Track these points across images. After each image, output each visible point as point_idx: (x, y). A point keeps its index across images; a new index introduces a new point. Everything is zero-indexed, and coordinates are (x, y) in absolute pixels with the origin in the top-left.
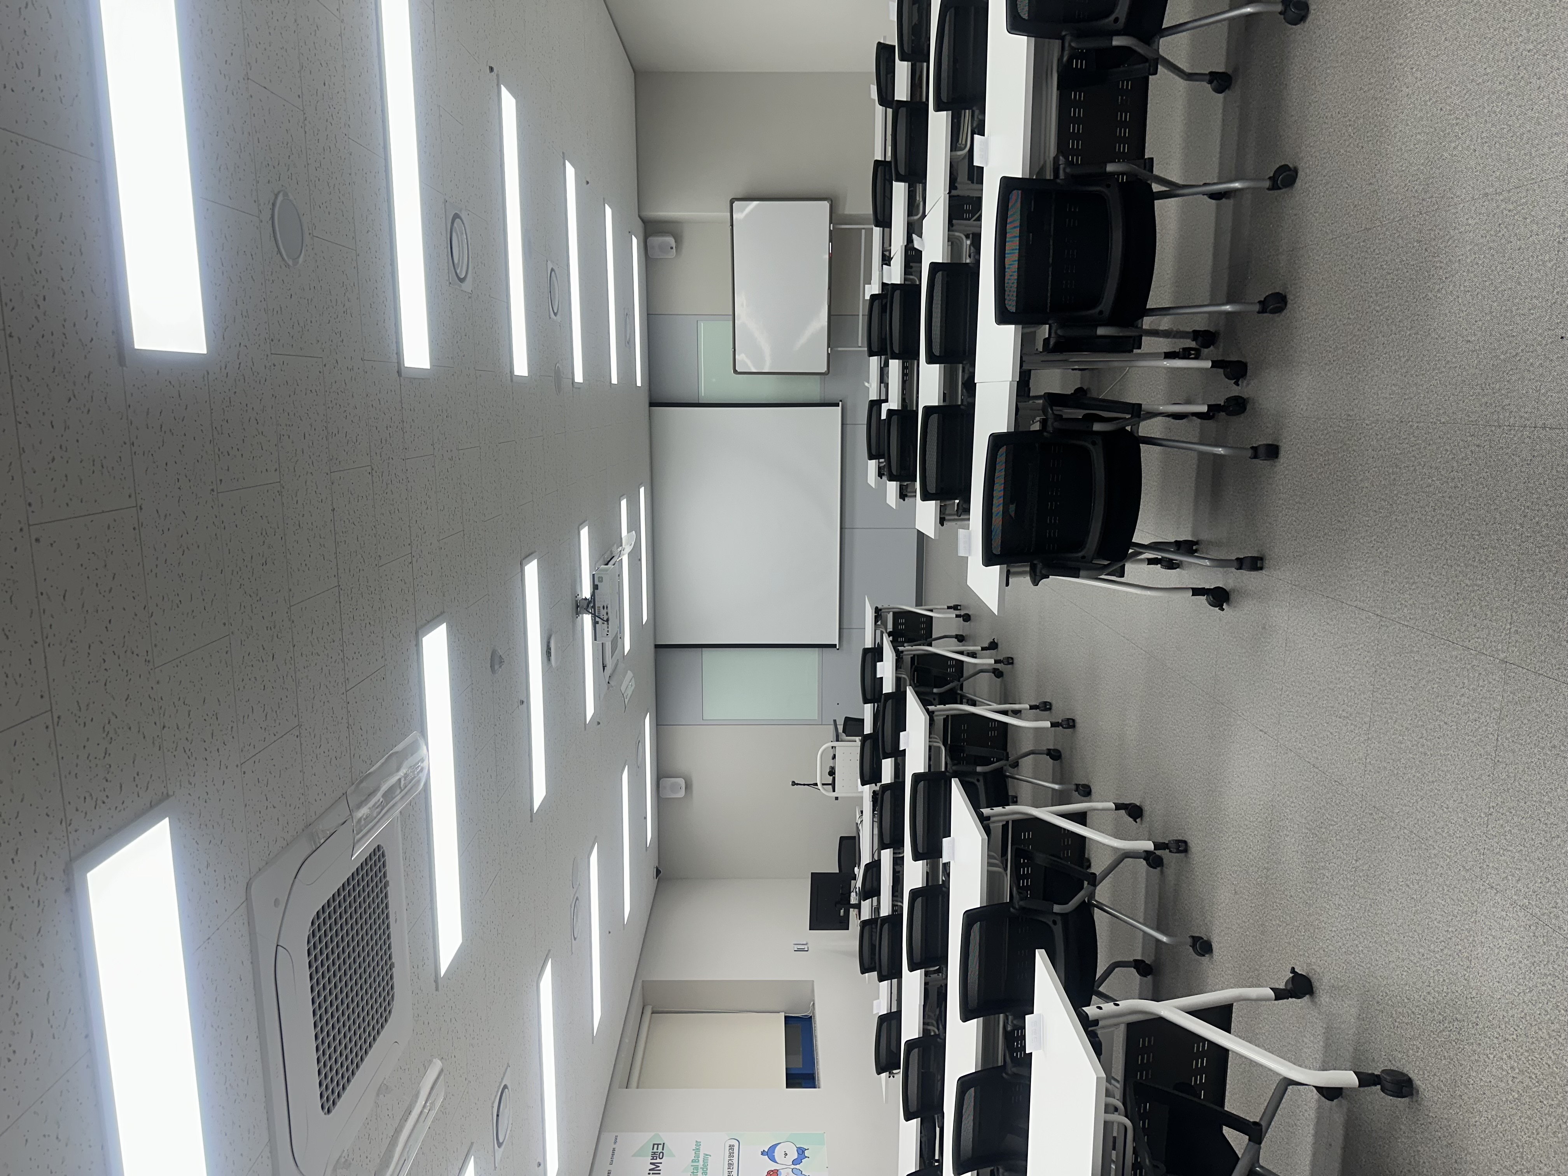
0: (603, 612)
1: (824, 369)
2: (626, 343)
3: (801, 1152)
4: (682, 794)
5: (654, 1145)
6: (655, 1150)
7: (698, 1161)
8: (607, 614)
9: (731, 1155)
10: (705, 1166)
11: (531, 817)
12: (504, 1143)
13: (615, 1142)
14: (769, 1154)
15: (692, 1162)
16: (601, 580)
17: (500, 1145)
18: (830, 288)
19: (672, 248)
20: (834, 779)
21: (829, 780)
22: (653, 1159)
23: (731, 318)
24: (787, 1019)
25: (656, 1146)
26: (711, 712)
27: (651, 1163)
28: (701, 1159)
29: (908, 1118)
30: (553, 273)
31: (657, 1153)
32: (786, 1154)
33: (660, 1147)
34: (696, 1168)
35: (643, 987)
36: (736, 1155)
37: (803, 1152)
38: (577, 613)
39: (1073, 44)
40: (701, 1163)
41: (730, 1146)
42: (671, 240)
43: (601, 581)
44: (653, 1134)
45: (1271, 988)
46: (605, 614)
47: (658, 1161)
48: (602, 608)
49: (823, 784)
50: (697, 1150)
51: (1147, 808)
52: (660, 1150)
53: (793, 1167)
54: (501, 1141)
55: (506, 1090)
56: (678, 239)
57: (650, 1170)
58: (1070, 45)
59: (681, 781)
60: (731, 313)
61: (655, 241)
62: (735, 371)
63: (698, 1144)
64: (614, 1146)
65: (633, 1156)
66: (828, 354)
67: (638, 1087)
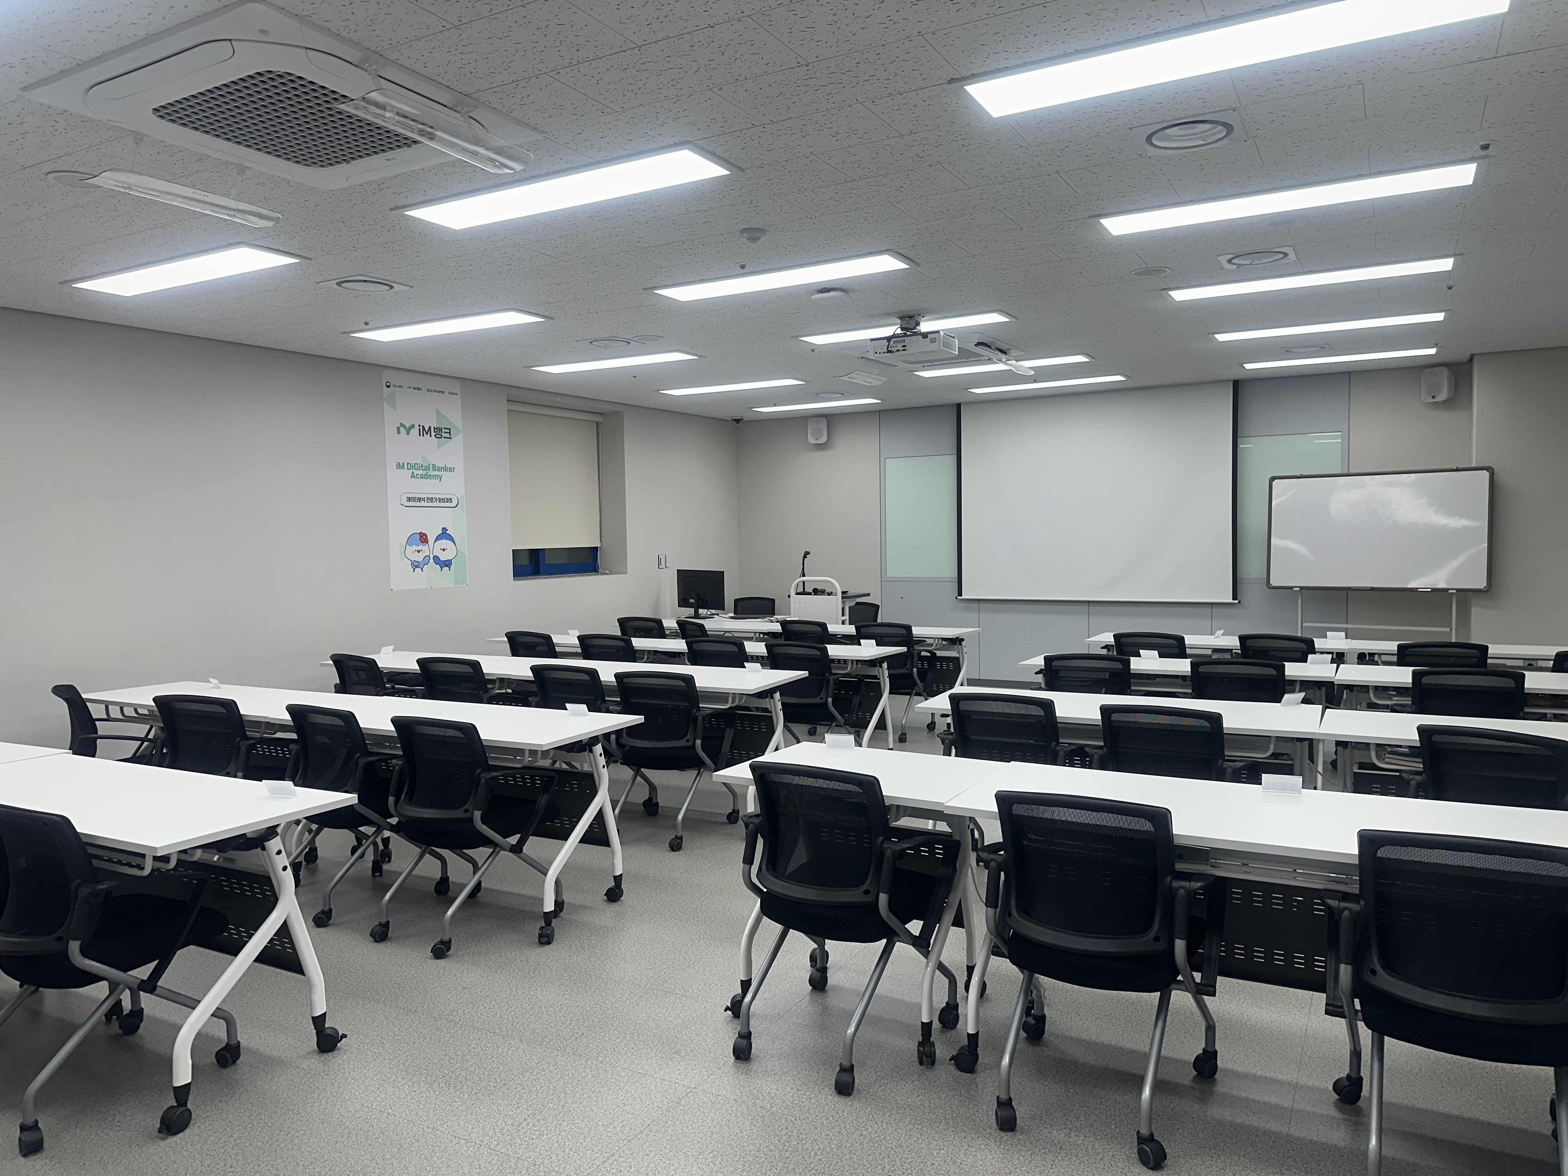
0: (900, 347)
1: (1274, 582)
2: (1287, 348)
3: (447, 564)
4: (812, 440)
5: (450, 429)
6: (443, 430)
7: (433, 470)
8: (898, 351)
9: (440, 500)
10: (429, 477)
11: (649, 288)
12: (341, 288)
13: (450, 393)
14: (444, 534)
15: (433, 465)
16: (933, 341)
17: (339, 284)
18: (1373, 589)
19: (1434, 397)
20: (810, 594)
21: (809, 589)
22: (434, 429)
23: (1346, 472)
24: (595, 549)
25: (448, 431)
26: (892, 466)
27: (430, 427)
28: (436, 473)
29: (420, 662)
30: (1282, 256)
31: (441, 433)
32: (444, 550)
33: (448, 435)
34: (427, 468)
35: (618, 412)
36: (442, 504)
37: (447, 566)
38: (901, 318)
39: (1346, 913)
40: (433, 473)
41: (451, 499)
42: (1443, 396)
43: (931, 342)
44: (461, 427)
45: (325, 1013)
46: (897, 349)
47: (433, 434)
48: (904, 344)
49: (804, 582)
50: (445, 469)
51: (615, 907)
52: (444, 435)
53: (432, 556)
54: (343, 285)
55: (389, 288)
56: (1448, 404)
57: (423, 426)
58: (1345, 909)
59: (823, 440)
60: (1351, 471)
61: (1444, 377)
62: (1273, 479)
63: (452, 470)
64: (446, 393)
65: (437, 410)
66: (1292, 588)
67: (508, 410)
